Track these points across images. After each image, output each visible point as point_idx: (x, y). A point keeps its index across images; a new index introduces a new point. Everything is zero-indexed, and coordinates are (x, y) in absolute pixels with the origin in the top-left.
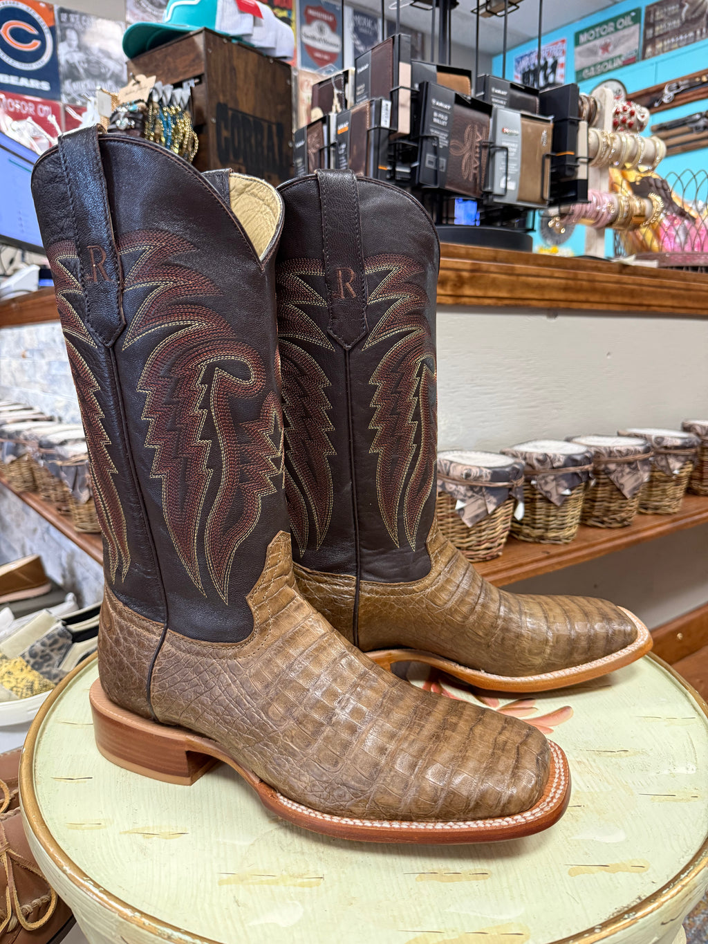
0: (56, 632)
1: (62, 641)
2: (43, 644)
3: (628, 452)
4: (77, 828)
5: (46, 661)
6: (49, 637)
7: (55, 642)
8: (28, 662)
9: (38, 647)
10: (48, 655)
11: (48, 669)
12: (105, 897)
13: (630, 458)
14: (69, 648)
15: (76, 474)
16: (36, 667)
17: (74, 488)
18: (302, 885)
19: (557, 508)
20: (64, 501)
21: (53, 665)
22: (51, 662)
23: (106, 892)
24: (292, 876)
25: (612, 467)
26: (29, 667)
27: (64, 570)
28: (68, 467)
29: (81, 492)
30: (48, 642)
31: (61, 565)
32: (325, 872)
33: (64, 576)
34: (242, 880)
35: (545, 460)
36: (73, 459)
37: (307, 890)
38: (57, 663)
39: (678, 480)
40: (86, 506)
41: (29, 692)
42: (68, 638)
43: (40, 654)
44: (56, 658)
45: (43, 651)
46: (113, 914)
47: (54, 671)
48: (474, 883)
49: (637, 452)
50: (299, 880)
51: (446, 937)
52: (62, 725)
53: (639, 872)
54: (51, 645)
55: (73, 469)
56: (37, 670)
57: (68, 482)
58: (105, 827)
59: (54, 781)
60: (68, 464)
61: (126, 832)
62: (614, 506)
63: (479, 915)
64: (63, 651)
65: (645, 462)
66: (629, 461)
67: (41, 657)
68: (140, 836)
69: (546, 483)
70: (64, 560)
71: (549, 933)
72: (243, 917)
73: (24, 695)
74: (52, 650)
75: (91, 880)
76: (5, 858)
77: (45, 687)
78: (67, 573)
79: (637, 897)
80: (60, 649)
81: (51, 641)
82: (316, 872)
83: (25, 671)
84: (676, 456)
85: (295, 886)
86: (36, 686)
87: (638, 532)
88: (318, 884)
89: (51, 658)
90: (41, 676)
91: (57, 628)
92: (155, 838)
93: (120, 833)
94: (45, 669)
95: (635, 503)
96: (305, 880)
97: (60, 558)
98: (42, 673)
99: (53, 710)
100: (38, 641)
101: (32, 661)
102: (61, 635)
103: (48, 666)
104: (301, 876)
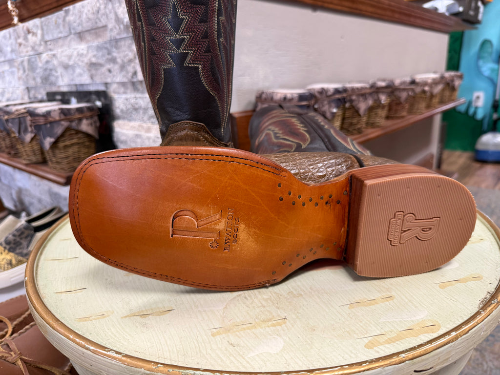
0: (22, 227)
1: (27, 232)
2: (14, 235)
3: (362, 88)
4: (86, 321)
5: (17, 246)
6: (17, 230)
7: (22, 233)
8: (5, 248)
9: (11, 237)
10: (18, 242)
11: (20, 251)
12: (128, 360)
13: (363, 92)
14: (32, 236)
15: (20, 124)
16: (12, 250)
17: (19, 132)
18: (273, 325)
19: (329, 120)
20: (12, 147)
21: (23, 248)
22: (21, 246)
23: (127, 356)
24: (264, 321)
25: (354, 97)
26: (7, 251)
27: (15, 202)
28: (13, 119)
29: (25, 135)
30: (17, 234)
31: (12, 199)
32: (286, 315)
33: (15, 206)
34: (229, 331)
35: (323, 91)
36: (17, 113)
37: (279, 328)
38: (26, 246)
39: (383, 107)
40: (30, 145)
41: (9, 266)
42: (31, 230)
43: (13, 242)
44: (25, 243)
45: (14, 240)
46: (140, 370)
47: (25, 251)
48: (387, 303)
49: (366, 88)
50: (270, 323)
51: (389, 337)
52: (51, 261)
53: (478, 280)
54: (19, 236)
55: (17, 120)
56: (13, 252)
57: (15, 129)
58: (109, 316)
59: (57, 295)
60: (13, 116)
61: (126, 317)
62: (355, 121)
63: (402, 320)
64: (29, 238)
65: (371, 94)
66: (362, 94)
67: (14, 244)
68: (139, 317)
69: (323, 106)
70: (14, 196)
71: (451, 321)
72: (241, 353)
73: (6, 269)
74: (21, 239)
75: (111, 350)
76: (19, 363)
77: (20, 263)
78: (18, 204)
79: (486, 293)
80: (26, 237)
81: (19, 233)
82: (279, 316)
83: (4, 253)
84: (383, 93)
85: (268, 327)
86: (14, 262)
87: (367, 135)
88: (285, 323)
89: (21, 244)
90: (16, 256)
91: (22, 225)
92: (150, 317)
93: (122, 318)
94: (18, 251)
95: (364, 119)
96: (274, 322)
97: (11, 194)
98: (17, 254)
99: (41, 254)
100: (10, 234)
101: (8, 247)
102: (26, 228)
103: (20, 249)
104: (270, 320)
